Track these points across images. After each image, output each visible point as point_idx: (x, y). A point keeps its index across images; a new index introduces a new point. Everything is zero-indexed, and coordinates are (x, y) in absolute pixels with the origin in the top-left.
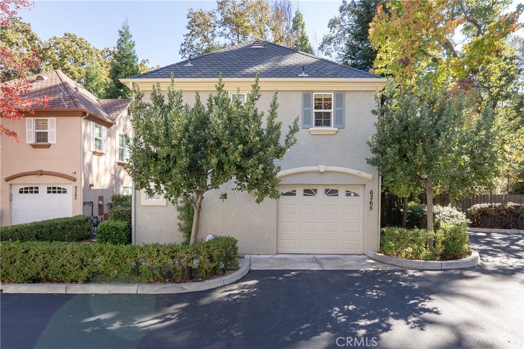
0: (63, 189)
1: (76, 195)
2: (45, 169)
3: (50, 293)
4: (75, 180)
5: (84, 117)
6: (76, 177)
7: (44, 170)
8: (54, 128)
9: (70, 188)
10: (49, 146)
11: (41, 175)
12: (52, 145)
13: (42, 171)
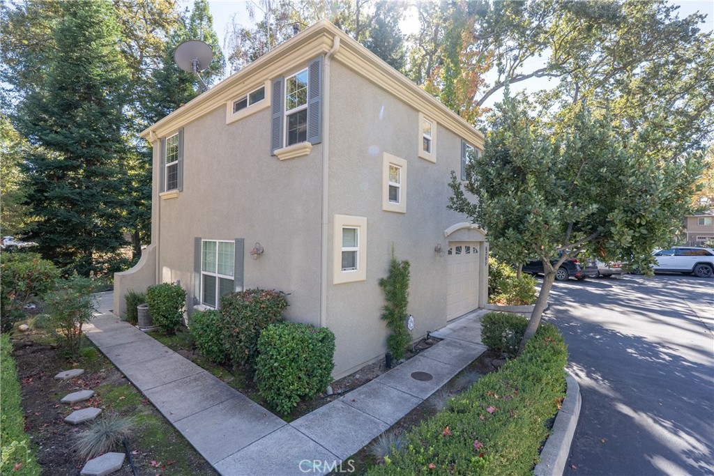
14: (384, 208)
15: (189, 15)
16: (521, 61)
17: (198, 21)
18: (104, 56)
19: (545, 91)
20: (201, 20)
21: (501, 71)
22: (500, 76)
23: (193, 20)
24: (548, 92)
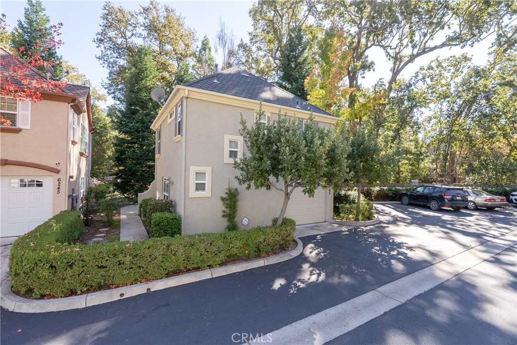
0: (37, 181)
1: (59, 188)
2: (11, 158)
3: (198, 280)
4: (58, 172)
5: (72, 104)
6: (59, 168)
7: (9, 159)
8: (28, 111)
9: (49, 181)
10: (18, 131)
11: (6, 164)
12: (23, 131)
13: (7, 160)
14: (225, 162)
15: (198, 50)
16: (431, 36)
17: (203, 52)
18: (148, 86)
19: (454, 57)
20: (205, 51)
21: (414, 47)
22: (413, 50)
23: (200, 52)
24: (457, 57)
